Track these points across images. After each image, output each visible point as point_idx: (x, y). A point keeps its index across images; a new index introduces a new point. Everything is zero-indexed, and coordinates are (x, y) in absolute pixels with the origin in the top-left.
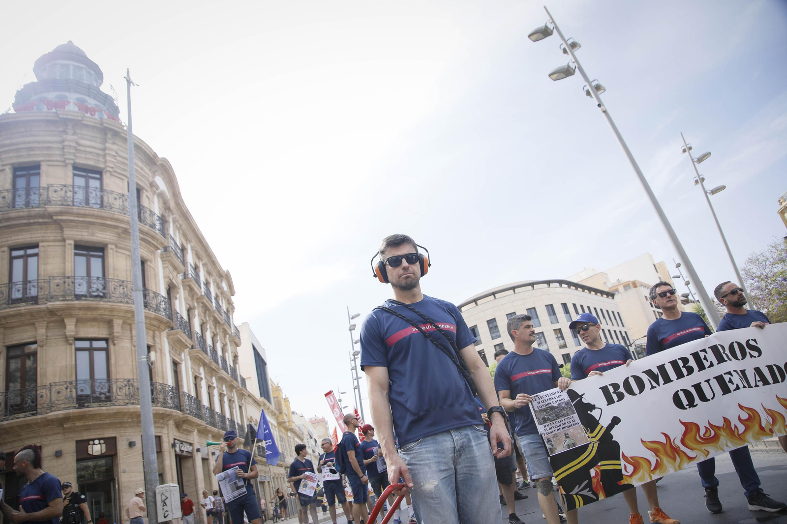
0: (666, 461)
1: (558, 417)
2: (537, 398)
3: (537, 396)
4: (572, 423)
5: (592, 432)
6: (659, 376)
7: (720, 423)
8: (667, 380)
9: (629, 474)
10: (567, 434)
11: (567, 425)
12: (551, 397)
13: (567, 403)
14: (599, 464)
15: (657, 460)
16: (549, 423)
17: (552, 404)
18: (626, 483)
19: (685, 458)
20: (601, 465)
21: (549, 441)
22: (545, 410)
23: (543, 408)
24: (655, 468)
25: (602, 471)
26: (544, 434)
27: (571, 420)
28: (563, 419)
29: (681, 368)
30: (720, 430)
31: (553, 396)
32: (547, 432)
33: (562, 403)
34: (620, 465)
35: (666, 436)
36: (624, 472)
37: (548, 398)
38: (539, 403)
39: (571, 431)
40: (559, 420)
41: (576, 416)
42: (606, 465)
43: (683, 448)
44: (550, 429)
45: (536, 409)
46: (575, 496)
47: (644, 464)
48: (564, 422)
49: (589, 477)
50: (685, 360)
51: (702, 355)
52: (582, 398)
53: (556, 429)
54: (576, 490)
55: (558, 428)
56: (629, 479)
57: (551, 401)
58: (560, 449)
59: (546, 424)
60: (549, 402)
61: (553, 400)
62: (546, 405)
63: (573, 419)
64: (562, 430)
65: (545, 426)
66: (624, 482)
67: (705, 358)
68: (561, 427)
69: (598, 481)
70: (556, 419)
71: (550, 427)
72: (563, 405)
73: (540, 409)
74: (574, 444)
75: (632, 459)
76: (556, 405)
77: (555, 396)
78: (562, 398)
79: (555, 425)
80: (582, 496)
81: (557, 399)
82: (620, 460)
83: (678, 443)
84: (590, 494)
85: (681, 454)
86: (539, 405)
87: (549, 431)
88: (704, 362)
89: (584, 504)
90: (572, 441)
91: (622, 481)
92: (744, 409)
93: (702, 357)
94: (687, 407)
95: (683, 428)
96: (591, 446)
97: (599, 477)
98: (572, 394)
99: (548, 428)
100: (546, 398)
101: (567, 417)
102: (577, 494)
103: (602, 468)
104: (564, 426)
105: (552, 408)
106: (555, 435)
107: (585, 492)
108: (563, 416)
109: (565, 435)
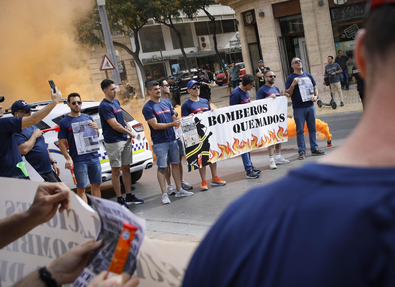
0: (225, 153)
1: (190, 130)
2: (183, 120)
3: (183, 119)
4: (195, 133)
5: (201, 138)
6: (231, 116)
7: (246, 141)
8: (233, 119)
9: (211, 158)
10: (193, 138)
11: (193, 134)
12: (188, 120)
13: (194, 124)
14: (202, 153)
15: (222, 153)
16: (186, 132)
17: (188, 124)
18: (210, 162)
19: (232, 153)
20: (203, 153)
21: (186, 141)
22: (185, 126)
23: (185, 125)
24: (220, 156)
25: (202, 156)
26: (184, 137)
27: (194, 132)
28: (191, 131)
29: (239, 114)
30: (245, 144)
31: (189, 120)
32: (185, 136)
33: (192, 123)
34: (209, 153)
35: (228, 143)
36: (209, 157)
37: (187, 120)
38: (183, 123)
39: (194, 137)
40: (190, 131)
41: (196, 130)
42: (204, 153)
43: (232, 149)
44: (187, 135)
45: (182, 126)
46: (191, 166)
47: (216, 154)
48: (192, 132)
49: (197, 158)
50: (241, 111)
51: (247, 110)
52: (200, 121)
53: (188, 135)
54: (192, 163)
55: (189, 135)
56: (211, 160)
57: (187, 122)
58: (189, 145)
59: (185, 133)
60: (187, 123)
61: (189, 122)
62: (186, 124)
63: (195, 131)
64: (191, 136)
65: (185, 134)
66: (209, 161)
67: (248, 112)
68: (190, 135)
69: (200, 160)
70: (189, 131)
71: (186, 134)
72: (192, 124)
73: (183, 125)
74: (194, 143)
75: (213, 152)
76: (189, 124)
77: (190, 120)
78: (192, 121)
79: (189, 133)
80: (194, 166)
81: (190, 121)
82: (209, 151)
83: (231, 147)
84: (197, 165)
85: (231, 151)
86: (183, 124)
87: (186, 136)
88: (247, 113)
89: (194, 170)
90: (194, 142)
91: (208, 161)
92: (253, 136)
93: (247, 111)
94: (237, 132)
95: (234, 141)
96: (200, 144)
97: (201, 158)
98: (197, 120)
99: (186, 135)
100: (186, 121)
101: (193, 130)
102: (192, 165)
103: (203, 154)
104: (191, 134)
105: (188, 126)
106: (188, 138)
107: (196, 165)
108: (192, 130)
109: (192, 138)
